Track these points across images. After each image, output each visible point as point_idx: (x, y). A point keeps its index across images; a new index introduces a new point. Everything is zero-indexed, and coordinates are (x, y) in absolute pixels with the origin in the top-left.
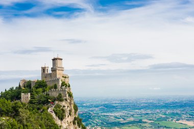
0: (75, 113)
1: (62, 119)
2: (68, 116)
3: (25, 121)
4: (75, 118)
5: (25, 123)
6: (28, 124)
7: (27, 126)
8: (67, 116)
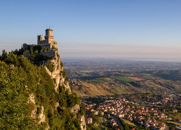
0: (61, 68)
1: (52, 72)
2: (56, 70)
4: (61, 71)
8: (55, 70)
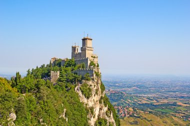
0: (102, 92)
1: (88, 98)
2: (95, 95)
3: (45, 97)
4: (101, 97)
5: (45, 100)
6: (48, 101)
8: (93, 95)
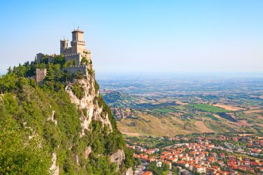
3: (29, 98)
5: (29, 100)
6: (33, 101)
7: (31, 103)
